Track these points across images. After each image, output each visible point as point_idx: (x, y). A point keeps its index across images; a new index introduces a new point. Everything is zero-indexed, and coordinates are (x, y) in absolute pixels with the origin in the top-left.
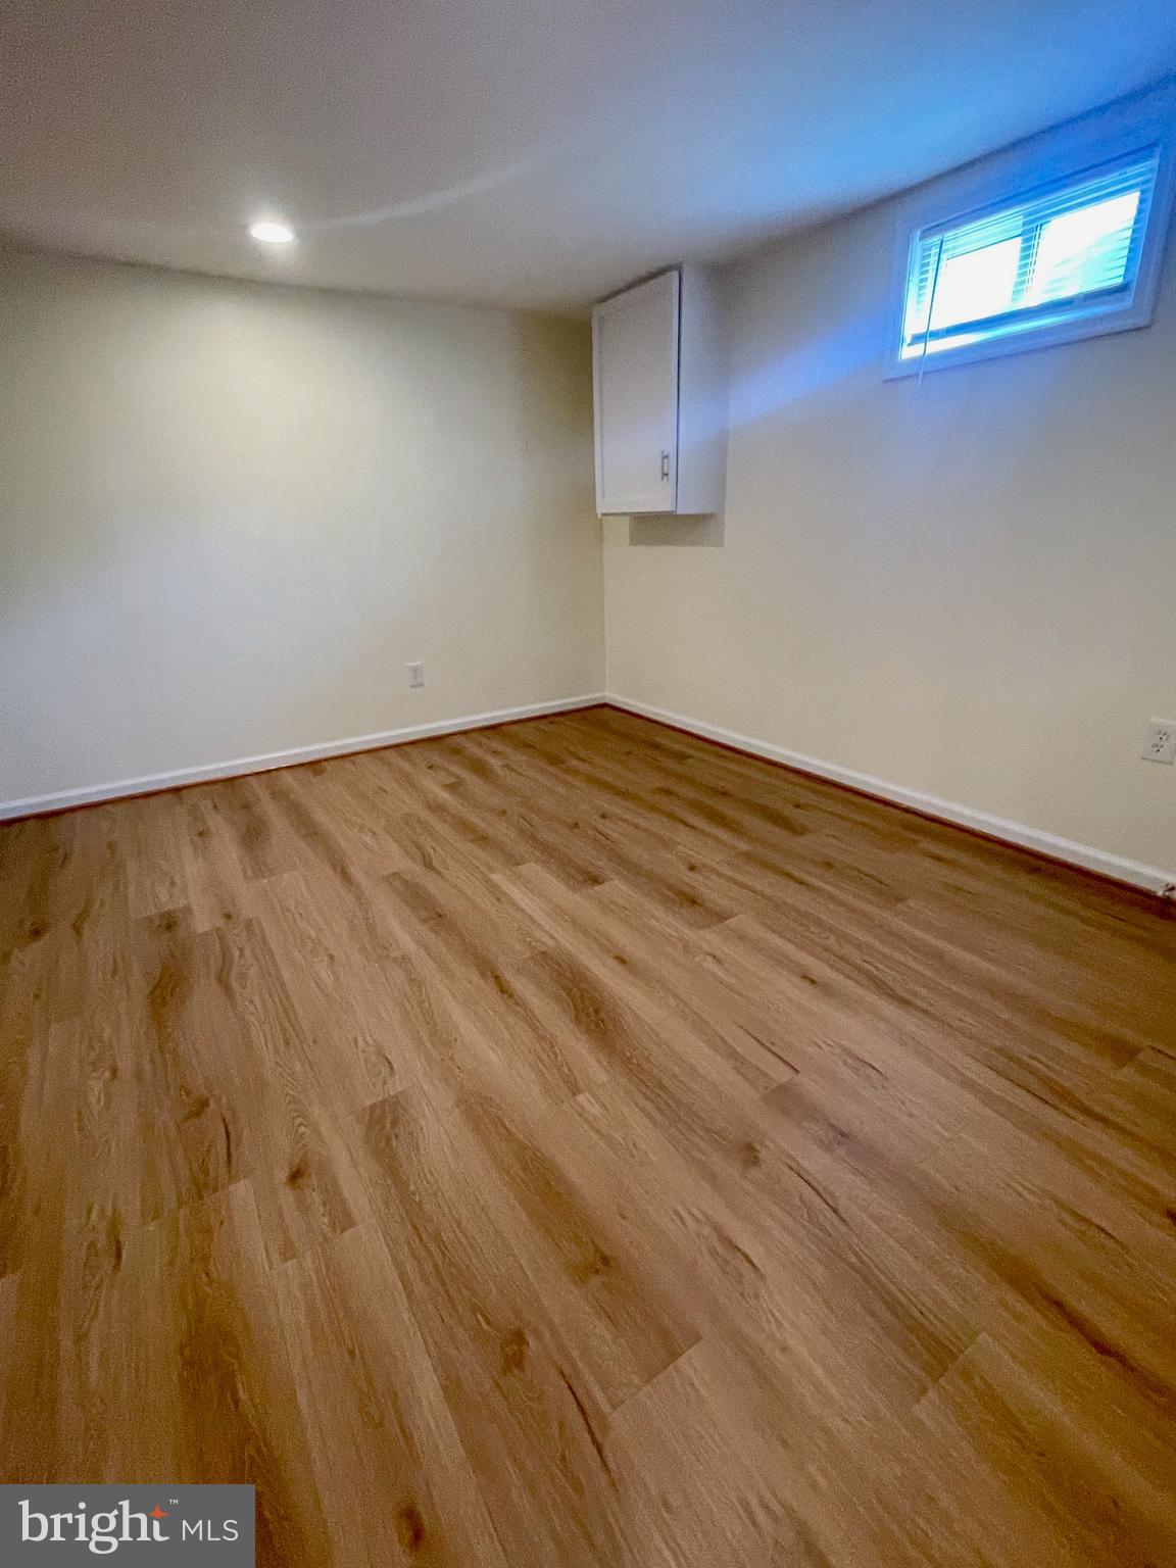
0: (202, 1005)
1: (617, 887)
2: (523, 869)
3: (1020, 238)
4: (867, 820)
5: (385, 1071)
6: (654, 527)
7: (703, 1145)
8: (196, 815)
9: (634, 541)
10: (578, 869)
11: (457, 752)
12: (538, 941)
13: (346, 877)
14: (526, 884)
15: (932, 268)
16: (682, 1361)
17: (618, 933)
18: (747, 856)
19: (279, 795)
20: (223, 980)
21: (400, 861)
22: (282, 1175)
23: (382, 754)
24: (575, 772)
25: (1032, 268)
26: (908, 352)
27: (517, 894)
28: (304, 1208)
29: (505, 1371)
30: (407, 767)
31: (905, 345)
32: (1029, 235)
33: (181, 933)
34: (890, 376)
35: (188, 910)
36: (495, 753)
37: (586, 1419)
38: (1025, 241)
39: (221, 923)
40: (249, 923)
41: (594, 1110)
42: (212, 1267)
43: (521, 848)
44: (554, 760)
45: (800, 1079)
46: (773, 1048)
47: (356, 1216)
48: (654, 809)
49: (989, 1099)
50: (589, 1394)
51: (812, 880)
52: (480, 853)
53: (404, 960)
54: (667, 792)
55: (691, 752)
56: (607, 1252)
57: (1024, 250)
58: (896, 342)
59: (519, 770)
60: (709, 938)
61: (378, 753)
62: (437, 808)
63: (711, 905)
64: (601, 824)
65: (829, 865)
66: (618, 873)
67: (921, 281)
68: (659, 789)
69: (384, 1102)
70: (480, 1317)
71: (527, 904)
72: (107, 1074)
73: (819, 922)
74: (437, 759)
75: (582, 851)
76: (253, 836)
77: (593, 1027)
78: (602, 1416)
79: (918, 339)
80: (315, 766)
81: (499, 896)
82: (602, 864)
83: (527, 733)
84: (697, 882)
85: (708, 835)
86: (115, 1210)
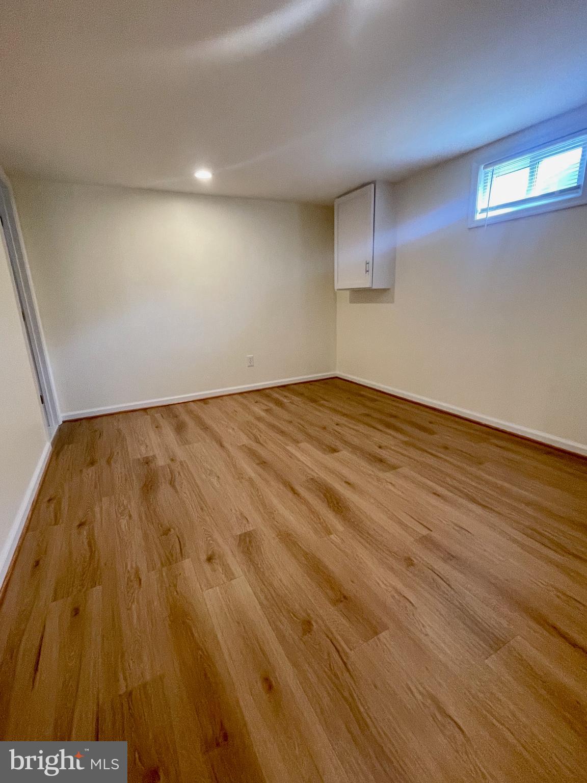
0: (164, 493)
1: (345, 454)
2: (300, 445)
3: (529, 168)
4: (465, 429)
5: (245, 522)
6: (362, 295)
7: (388, 557)
8: (154, 420)
9: (352, 301)
10: (327, 446)
11: (268, 396)
12: (309, 474)
13: (222, 446)
14: (303, 451)
15: (489, 181)
16: (381, 636)
17: (345, 471)
18: (405, 443)
19: (190, 412)
20: (172, 483)
21: (245, 440)
22: (203, 557)
23: (234, 396)
24: (322, 405)
25: (535, 181)
26: (479, 216)
27: (298, 454)
28: (214, 570)
29: (304, 634)
30: (245, 402)
31: (478, 214)
32: (533, 167)
33: (152, 465)
34: (472, 226)
35: (154, 456)
36: (286, 397)
37: (339, 654)
38: (531, 169)
39: (169, 461)
40: (181, 462)
41: (338, 541)
42: (178, 590)
43: (300, 436)
44: (314, 401)
45: (433, 534)
46: (420, 521)
47: (236, 575)
48: (360, 421)
49: (522, 546)
50: (341, 646)
51: (439, 454)
52: (281, 438)
53: (250, 480)
54: (368, 415)
55: (379, 398)
56: (345, 594)
57: (530, 173)
58: (473, 212)
59: (297, 404)
60: (389, 476)
61: (232, 396)
62: (259, 419)
63: (389, 462)
64: (338, 428)
65: (446, 448)
66: (344, 448)
67: (485, 186)
68: (364, 414)
69: (245, 533)
70: (292, 615)
71: (304, 460)
72: (127, 517)
73: (442, 472)
74: (258, 399)
75: (329, 439)
76: (180, 428)
77: (336, 509)
78: (346, 654)
79: (483, 211)
80: (204, 401)
81: (291, 456)
82: (338, 444)
83: (301, 389)
84: (383, 453)
85: (387, 433)
86: (136, 565)
